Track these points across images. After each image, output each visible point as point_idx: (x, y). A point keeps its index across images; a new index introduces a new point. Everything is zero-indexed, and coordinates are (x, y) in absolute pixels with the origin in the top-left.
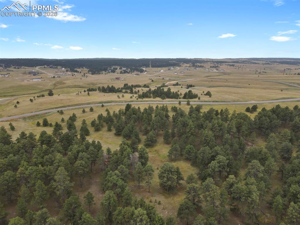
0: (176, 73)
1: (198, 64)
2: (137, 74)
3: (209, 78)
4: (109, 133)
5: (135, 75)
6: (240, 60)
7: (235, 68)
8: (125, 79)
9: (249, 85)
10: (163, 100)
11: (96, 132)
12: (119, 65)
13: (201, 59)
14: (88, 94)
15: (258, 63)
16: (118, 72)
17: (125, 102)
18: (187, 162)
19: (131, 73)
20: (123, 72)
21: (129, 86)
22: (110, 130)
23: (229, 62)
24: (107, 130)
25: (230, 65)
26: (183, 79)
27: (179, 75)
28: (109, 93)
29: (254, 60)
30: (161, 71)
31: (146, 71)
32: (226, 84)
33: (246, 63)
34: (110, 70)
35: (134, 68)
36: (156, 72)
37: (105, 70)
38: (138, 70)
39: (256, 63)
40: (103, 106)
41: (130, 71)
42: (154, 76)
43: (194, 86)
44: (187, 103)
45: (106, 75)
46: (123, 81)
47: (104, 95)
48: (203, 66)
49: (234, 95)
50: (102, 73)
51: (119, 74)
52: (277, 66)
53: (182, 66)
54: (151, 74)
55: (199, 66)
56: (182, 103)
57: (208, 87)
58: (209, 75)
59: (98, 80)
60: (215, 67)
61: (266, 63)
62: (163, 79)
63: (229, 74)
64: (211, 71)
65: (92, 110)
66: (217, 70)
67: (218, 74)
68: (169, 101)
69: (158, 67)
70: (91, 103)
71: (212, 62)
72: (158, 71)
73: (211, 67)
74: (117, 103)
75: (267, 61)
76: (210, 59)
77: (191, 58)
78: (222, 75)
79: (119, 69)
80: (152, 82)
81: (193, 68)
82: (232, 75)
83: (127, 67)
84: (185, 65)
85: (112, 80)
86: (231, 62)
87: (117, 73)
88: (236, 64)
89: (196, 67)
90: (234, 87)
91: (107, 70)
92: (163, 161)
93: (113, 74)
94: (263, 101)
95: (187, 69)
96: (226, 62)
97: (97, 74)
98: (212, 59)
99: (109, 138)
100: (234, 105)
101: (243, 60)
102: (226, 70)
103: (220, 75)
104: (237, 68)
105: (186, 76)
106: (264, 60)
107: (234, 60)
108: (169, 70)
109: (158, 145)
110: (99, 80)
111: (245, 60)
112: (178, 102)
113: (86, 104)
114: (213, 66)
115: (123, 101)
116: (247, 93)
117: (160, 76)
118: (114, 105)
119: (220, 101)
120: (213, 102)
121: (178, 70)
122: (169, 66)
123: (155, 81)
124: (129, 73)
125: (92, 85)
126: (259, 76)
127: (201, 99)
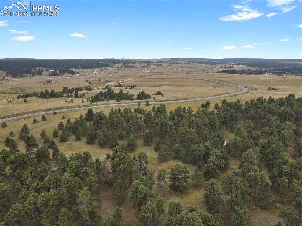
0: (111, 74)
1: (128, 64)
2: (70, 77)
3: (143, 78)
4: (78, 142)
5: (68, 77)
6: (165, 60)
7: (163, 68)
8: (58, 82)
9: (185, 83)
10: (119, 103)
11: (63, 143)
12: (44, 66)
13: (128, 59)
14: (25, 100)
15: (181, 63)
17: (78, 107)
18: (177, 161)
19: (62, 75)
20: (52, 74)
21: (70, 89)
22: (78, 139)
23: (156, 62)
24: (76, 139)
25: (158, 65)
26: (120, 80)
27: (114, 76)
28: (50, 98)
29: (176, 60)
30: (94, 72)
31: (78, 73)
32: (164, 83)
33: (170, 62)
34: (35, 72)
35: (63, 69)
36: (89, 73)
37: (29, 72)
38: (68, 72)
39: (178, 63)
40: (55, 113)
41: (59, 73)
42: (89, 77)
43: (136, 87)
44: (146, 103)
45: (32, 77)
46: (56, 84)
47: (47, 101)
48: (134, 67)
49: (180, 93)
50: (26, 76)
51: (48, 77)
52: (196, 65)
53: (113, 66)
54: (84, 76)
55: (130, 66)
56: (141, 103)
57: (149, 87)
58: (144, 75)
59: (24, 84)
60: (146, 67)
61: (187, 62)
62: (100, 80)
63: (160, 73)
64: (143, 71)
65: (44, 119)
66: (148, 69)
67: (150, 74)
68: (126, 103)
69: (89, 68)
70: (37, 112)
71: (141, 62)
72: (91, 73)
73: (142, 67)
74: (69, 108)
75: (187, 61)
76: (137, 59)
77: (118, 58)
78: (154, 75)
79: (45, 70)
80: (90, 85)
81: (125, 68)
82: (164, 74)
83: (55, 68)
84: (116, 65)
85: (43, 83)
86: (157, 62)
87: (45, 76)
88: (162, 64)
89: (128, 67)
90: (173, 86)
91: (31, 72)
92: (154, 163)
93: (40, 76)
94: (208, 97)
95: (120, 69)
96: (153, 62)
97: (19, 77)
98: (139, 60)
99: (82, 147)
100: (188, 103)
101: (167, 60)
102: (157, 70)
103: (153, 75)
104: (165, 67)
105: (121, 76)
106: (184, 60)
107: (159, 60)
108: (102, 70)
109: (139, 148)
110: (26, 84)
111: (169, 60)
112: (138, 104)
113: (31, 112)
114: (144, 66)
115: (76, 107)
116: (189, 91)
117: (95, 78)
118: (68, 112)
119: (173, 100)
120: (168, 101)
121: (111, 71)
122: (101, 67)
123: (92, 83)
124: (59, 75)
125: (20, 90)
126: (188, 75)
127: (156, 99)
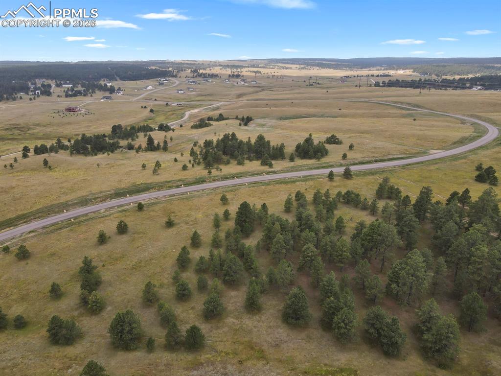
0: (182, 92)
2: (107, 98)
5: (103, 98)
8: (89, 110)
9: (340, 109)
14: (46, 163)
16: (60, 94)
17: (185, 185)
19: (91, 96)
20: (70, 93)
21: (126, 129)
27: (189, 95)
28: (96, 155)
30: (148, 88)
34: (36, 89)
36: (138, 90)
37: (25, 89)
40: (141, 208)
41: (84, 91)
42: (143, 99)
43: (251, 119)
45: (33, 101)
46: (87, 116)
47: (97, 165)
48: (217, 75)
50: (21, 98)
51: (65, 99)
54: (132, 95)
55: (209, 75)
62: (167, 104)
64: (236, 84)
65: (122, 228)
72: (142, 89)
79: (54, 86)
81: (201, 80)
84: (183, 74)
85: (61, 114)
87: (58, 96)
91: (28, 89)
95: (193, 82)
97: (8, 99)
103: (257, 92)
104: (270, 76)
108: (161, 84)
110: (25, 115)
114: (233, 75)
117: (156, 100)
121: (179, 85)
122: (156, 78)
123: (156, 112)
124: (85, 95)
126: (327, 91)
